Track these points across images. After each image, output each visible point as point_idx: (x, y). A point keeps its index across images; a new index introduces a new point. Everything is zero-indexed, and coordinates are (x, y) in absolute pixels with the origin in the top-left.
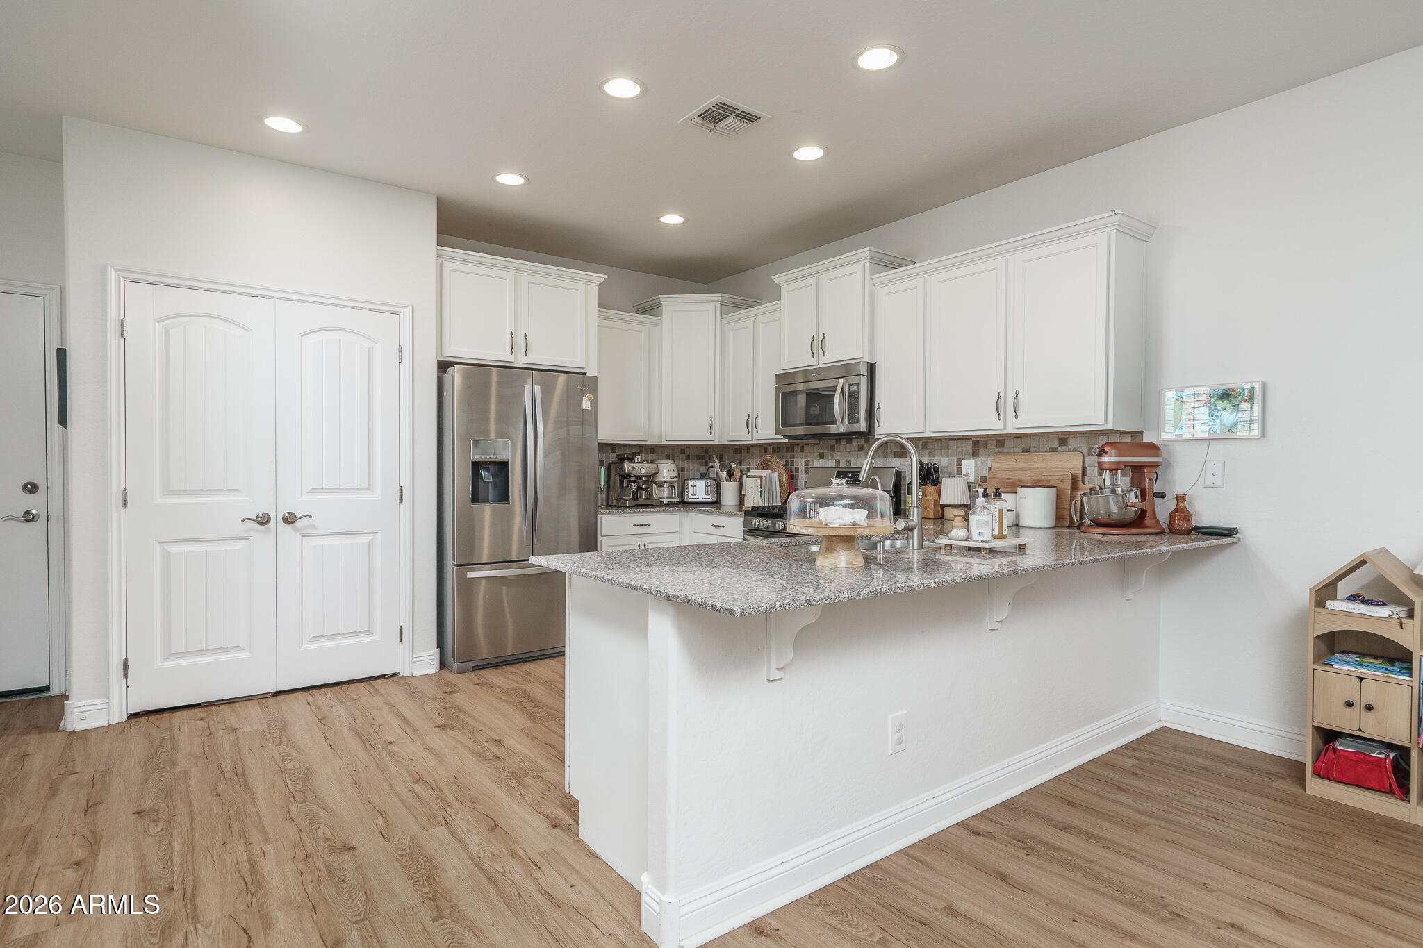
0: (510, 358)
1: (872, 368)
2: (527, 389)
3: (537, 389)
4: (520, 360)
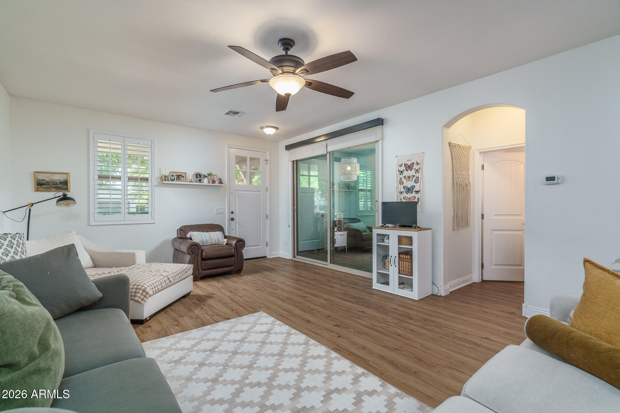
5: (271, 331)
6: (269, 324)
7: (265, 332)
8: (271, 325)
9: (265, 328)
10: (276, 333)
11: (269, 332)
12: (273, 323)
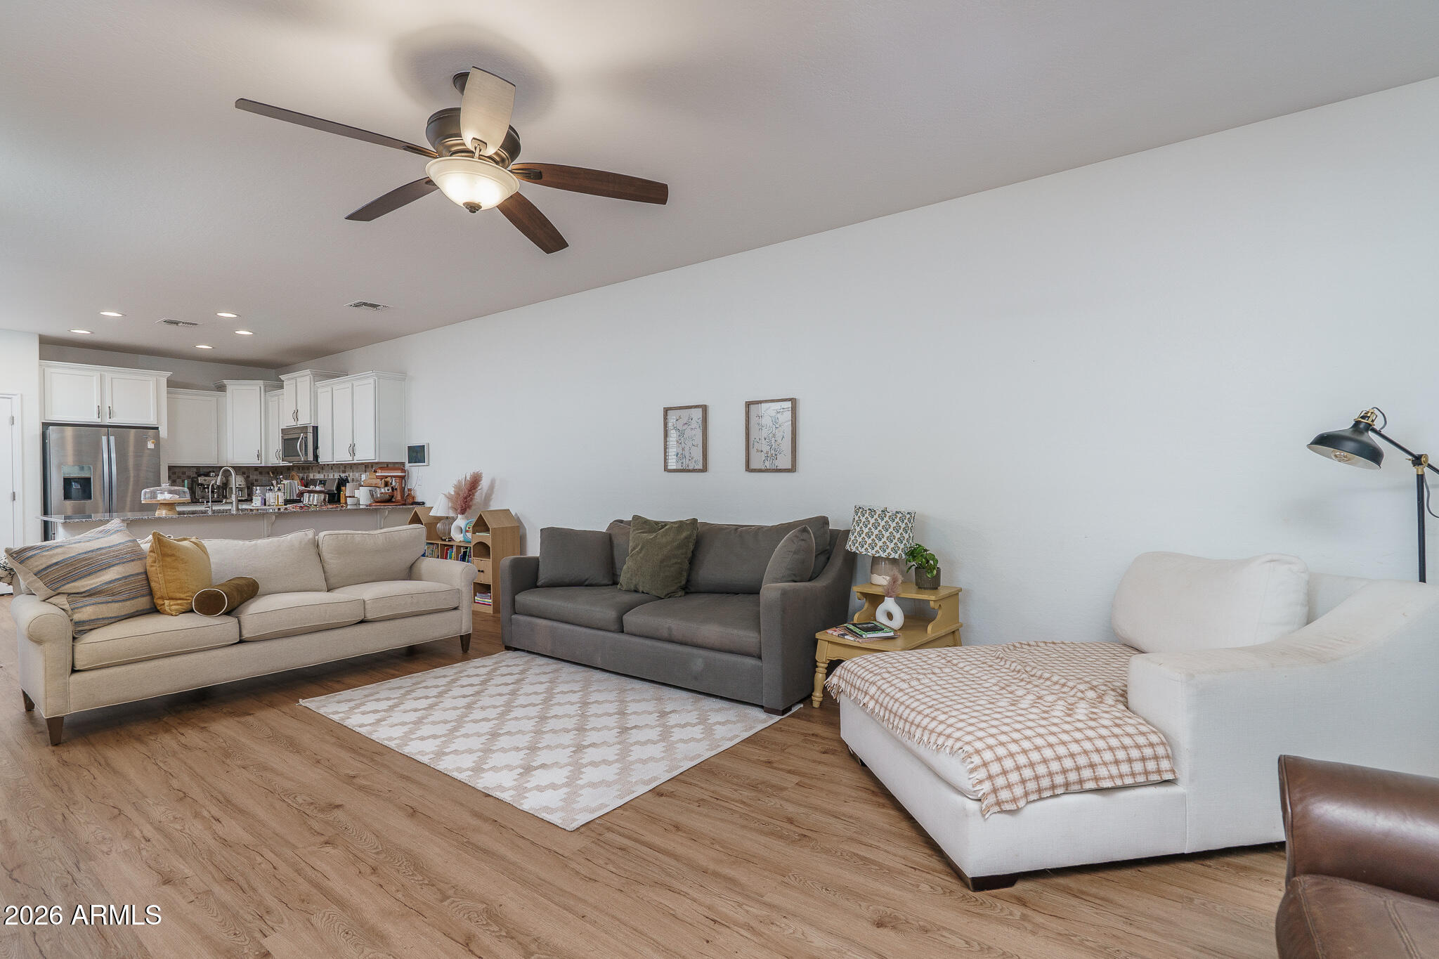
0: (99, 420)
1: (315, 429)
2: (104, 439)
3: (112, 439)
4: (107, 421)
5: (522, 771)
6: (531, 790)
7: (536, 768)
8: (525, 785)
9: (540, 778)
10: (509, 767)
11: (528, 770)
12: (521, 791)
